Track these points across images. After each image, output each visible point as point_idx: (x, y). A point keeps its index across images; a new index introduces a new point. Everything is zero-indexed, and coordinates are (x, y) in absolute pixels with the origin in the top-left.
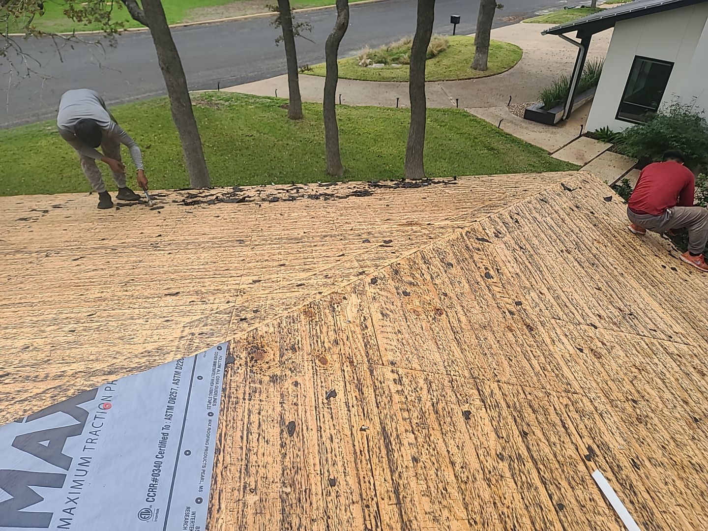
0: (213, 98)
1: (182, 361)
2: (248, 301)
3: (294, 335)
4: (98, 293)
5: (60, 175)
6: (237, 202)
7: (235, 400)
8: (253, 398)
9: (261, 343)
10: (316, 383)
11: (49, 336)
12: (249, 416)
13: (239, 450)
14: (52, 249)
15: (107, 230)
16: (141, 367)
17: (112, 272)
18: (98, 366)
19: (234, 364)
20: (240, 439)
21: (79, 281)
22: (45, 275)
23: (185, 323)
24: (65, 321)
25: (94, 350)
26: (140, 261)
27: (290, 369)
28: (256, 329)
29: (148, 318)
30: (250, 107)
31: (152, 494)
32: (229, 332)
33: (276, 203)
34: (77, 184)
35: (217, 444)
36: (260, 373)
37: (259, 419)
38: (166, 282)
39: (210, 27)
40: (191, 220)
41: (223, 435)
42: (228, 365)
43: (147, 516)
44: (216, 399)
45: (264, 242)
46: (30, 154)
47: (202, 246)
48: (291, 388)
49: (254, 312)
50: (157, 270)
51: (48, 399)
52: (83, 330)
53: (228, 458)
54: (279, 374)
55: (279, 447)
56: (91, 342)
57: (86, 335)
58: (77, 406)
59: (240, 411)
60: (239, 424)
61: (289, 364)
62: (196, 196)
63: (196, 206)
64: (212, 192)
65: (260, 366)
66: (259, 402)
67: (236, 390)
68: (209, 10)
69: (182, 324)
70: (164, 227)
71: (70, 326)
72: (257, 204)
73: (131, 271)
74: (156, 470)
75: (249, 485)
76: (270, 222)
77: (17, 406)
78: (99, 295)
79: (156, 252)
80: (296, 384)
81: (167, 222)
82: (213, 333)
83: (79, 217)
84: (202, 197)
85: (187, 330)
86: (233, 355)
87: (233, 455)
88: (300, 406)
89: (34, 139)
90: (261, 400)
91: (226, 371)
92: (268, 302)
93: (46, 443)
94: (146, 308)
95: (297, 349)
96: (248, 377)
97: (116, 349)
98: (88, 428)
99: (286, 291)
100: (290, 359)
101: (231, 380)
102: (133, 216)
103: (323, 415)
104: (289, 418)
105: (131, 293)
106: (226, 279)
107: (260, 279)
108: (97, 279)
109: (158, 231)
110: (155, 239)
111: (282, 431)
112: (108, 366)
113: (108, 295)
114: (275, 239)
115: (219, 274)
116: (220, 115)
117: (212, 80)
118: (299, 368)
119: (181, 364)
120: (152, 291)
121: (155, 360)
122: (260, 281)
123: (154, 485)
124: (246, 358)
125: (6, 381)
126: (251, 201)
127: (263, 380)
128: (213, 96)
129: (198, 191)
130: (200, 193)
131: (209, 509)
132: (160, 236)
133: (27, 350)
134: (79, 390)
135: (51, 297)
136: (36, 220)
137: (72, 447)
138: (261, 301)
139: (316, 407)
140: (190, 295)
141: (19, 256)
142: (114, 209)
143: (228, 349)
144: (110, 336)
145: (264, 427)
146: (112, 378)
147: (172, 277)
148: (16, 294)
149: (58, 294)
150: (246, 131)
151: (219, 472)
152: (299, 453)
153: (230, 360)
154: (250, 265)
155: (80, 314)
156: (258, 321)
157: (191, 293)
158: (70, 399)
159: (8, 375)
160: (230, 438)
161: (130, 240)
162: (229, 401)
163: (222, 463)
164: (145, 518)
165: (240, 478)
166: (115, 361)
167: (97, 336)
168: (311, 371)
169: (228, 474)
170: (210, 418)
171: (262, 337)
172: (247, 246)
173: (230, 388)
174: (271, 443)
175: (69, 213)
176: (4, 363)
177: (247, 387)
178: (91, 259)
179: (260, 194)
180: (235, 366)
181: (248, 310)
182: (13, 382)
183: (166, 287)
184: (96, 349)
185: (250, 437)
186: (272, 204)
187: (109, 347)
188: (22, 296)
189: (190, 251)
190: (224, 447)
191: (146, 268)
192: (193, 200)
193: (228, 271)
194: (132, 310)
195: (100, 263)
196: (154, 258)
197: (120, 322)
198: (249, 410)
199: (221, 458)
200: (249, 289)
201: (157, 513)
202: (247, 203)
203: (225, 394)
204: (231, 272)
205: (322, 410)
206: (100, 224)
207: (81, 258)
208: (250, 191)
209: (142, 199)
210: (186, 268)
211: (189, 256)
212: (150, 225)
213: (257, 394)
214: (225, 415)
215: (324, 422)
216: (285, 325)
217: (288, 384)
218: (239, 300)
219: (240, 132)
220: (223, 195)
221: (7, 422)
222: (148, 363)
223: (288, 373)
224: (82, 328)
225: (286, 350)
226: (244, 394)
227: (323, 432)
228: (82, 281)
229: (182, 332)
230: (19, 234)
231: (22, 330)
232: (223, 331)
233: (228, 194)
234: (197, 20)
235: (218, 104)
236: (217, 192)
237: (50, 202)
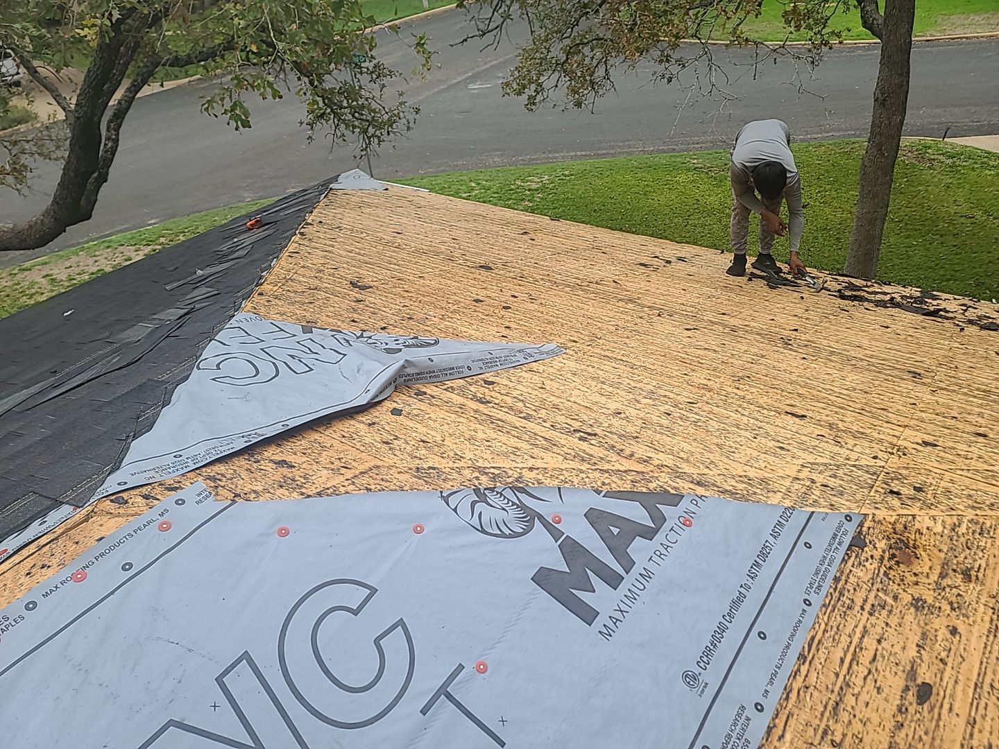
0: (930, 151)
1: (791, 511)
2: (907, 468)
3: (975, 553)
4: (705, 379)
5: (686, 221)
6: (923, 315)
7: (848, 602)
8: (876, 614)
9: (915, 540)
10: (989, 648)
11: (642, 409)
12: (863, 636)
13: (833, 676)
14: (666, 308)
15: (730, 303)
16: (737, 494)
17: (726, 358)
18: (686, 468)
19: (863, 550)
20: (838, 661)
21: (687, 356)
22: (653, 337)
23: (805, 461)
24: (662, 399)
25: (687, 447)
26: (763, 356)
27: (951, 603)
28: (914, 516)
29: (757, 435)
30: (987, 171)
31: (705, 659)
32: (867, 502)
33: (992, 333)
34: (699, 235)
35: (804, 647)
36: (899, 585)
37: (877, 650)
38: (791, 395)
39: (968, 44)
40: (843, 321)
41: (816, 641)
42: (853, 548)
43: (692, 683)
44: (821, 586)
45: (956, 388)
46: (663, 189)
47: (853, 362)
48: (943, 633)
49: (915, 488)
50: (783, 375)
51: (629, 482)
52: (679, 417)
53: (813, 675)
54: (930, 601)
55: (895, 708)
56: (685, 435)
57: (681, 426)
58: (657, 505)
59: (851, 623)
60: (844, 640)
61: (951, 594)
62: (859, 289)
63: (856, 303)
64: (886, 289)
65: (902, 574)
66: (884, 625)
67: (855, 589)
68: (977, 18)
69: (800, 462)
70: (803, 320)
71: (667, 407)
72: (958, 325)
73: (748, 365)
74: (719, 634)
75: (833, 733)
76: (974, 360)
77: (597, 474)
78: (705, 382)
79: (785, 351)
80: (954, 631)
81: (810, 315)
82: (842, 492)
83: (702, 278)
84: (868, 292)
85: (805, 473)
86: (865, 537)
87: (822, 675)
88: (948, 668)
89: (675, 171)
90: (887, 624)
91: (848, 554)
92: (943, 484)
93: (615, 531)
94: (758, 420)
95: (974, 578)
96: (879, 580)
97: (711, 456)
98: (660, 537)
99: (980, 478)
100: (955, 587)
101: (851, 571)
102: (766, 294)
103: (987, 704)
104: (925, 674)
105: (742, 394)
106: (880, 423)
107: (936, 443)
108: (707, 362)
109: (794, 322)
110: (786, 333)
111: (907, 688)
112: (699, 474)
113: (716, 387)
114: (978, 389)
115: (870, 412)
116: (929, 177)
117: (939, 123)
118: (966, 610)
119: (789, 515)
120: (770, 401)
121: (755, 493)
122: (936, 445)
123: (710, 649)
124: (884, 551)
125: (592, 442)
126: (947, 318)
127: (900, 596)
128: (929, 147)
129: (865, 283)
130: (867, 286)
131: (768, 727)
132: (796, 330)
133: (619, 416)
134: (661, 487)
135: (654, 364)
136: (656, 270)
137: (639, 549)
138: (930, 477)
139: (976, 684)
140: (821, 426)
141: (630, 306)
142: (745, 278)
143: (861, 525)
144: (707, 438)
145: (880, 664)
146: (700, 491)
147: (800, 392)
148: (620, 349)
149: (661, 364)
150: (964, 209)
151: (796, 686)
152: (924, 737)
153: (858, 542)
154: (924, 415)
155: (679, 397)
156: (919, 504)
157: (822, 423)
158: (651, 493)
159: (595, 435)
160: (824, 651)
161: (755, 324)
162: (839, 599)
163: (803, 678)
164: (689, 683)
165: (822, 715)
166: (706, 471)
167: (693, 431)
168: (988, 625)
169: (808, 699)
170: (806, 607)
171: (919, 532)
172: (924, 384)
173: (846, 582)
174: (884, 695)
175: (693, 270)
176: (594, 421)
177: (873, 594)
178: (705, 334)
179: (965, 311)
180: (864, 554)
181: (905, 481)
182: (598, 445)
183: (789, 402)
184: (689, 447)
185: (854, 666)
186: (984, 333)
187: (703, 451)
188: (625, 352)
189: (833, 364)
190: (813, 658)
191: (769, 367)
192: (854, 293)
193: (885, 413)
194: (739, 416)
195: (713, 343)
196: (782, 358)
197: (723, 425)
198: (865, 627)
199: (804, 669)
200: (914, 451)
201: (705, 687)
202: (939, 320)
203: (836, 586)
204: (890, 415)
205: (986, 695)
206: (724, 293)
207: (695, 329)
208: (950, 303)
209: (782, 274)
210: (822, 386)
211: (830, 371)
212: (786, 312)
213: (884, 613)
214: (827, 614)
215: (984, 717)
216: (964, 531)
217: (939, 624)
218: (894, 461)
219: (955, 208)
220: (902, 297)
221: (585, 487)
222: (746, 492)
223: (946, 607)
224: (679, 415)
225: (954, 571)
226: (865, 601)
227: (976, 730)
228: (690, 357)
229: (799, 471)
230: (636, 280)
231: (618, 391)
232: (859, 497)
233: (911, 298)
234: (950, 33)
235: (934, 159)
236: (895, 291)
237: (675, 252)
